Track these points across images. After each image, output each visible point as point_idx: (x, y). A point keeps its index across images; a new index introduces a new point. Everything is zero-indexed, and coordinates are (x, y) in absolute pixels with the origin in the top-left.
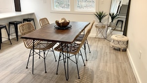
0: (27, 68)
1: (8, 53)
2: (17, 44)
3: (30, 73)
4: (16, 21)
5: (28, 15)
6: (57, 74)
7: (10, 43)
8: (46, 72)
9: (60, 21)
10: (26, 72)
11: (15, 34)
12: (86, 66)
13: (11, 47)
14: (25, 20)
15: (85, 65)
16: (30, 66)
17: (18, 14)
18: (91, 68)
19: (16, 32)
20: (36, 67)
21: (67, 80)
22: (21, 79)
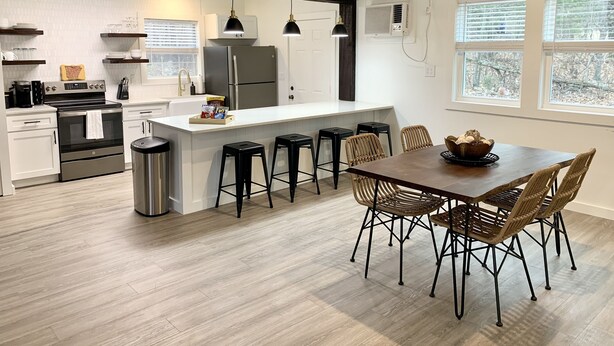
0: (353, 260)
1: (311, 214)
2: (333, 195)
3: (359, 273)
4: (337, 129)
5: (374, 112)
6: (432, 295)
7: (317, 190)
8: (401, 283)
9: (463, 139)
10: (349, 269)
11: (330, 167)
12: (538, 302)
13: (316, 200)
14: (362, 128)
15: (534, 298)
16: (361, 258)
17: (346, 107)
18: (556, 313)
19: (336, 161)
20: (377, 265)
21: (459, 318)
22: (335, 279)
